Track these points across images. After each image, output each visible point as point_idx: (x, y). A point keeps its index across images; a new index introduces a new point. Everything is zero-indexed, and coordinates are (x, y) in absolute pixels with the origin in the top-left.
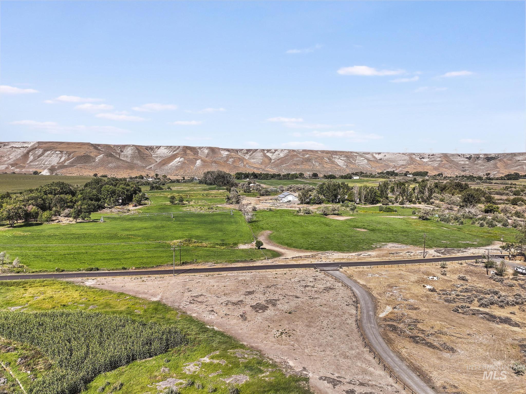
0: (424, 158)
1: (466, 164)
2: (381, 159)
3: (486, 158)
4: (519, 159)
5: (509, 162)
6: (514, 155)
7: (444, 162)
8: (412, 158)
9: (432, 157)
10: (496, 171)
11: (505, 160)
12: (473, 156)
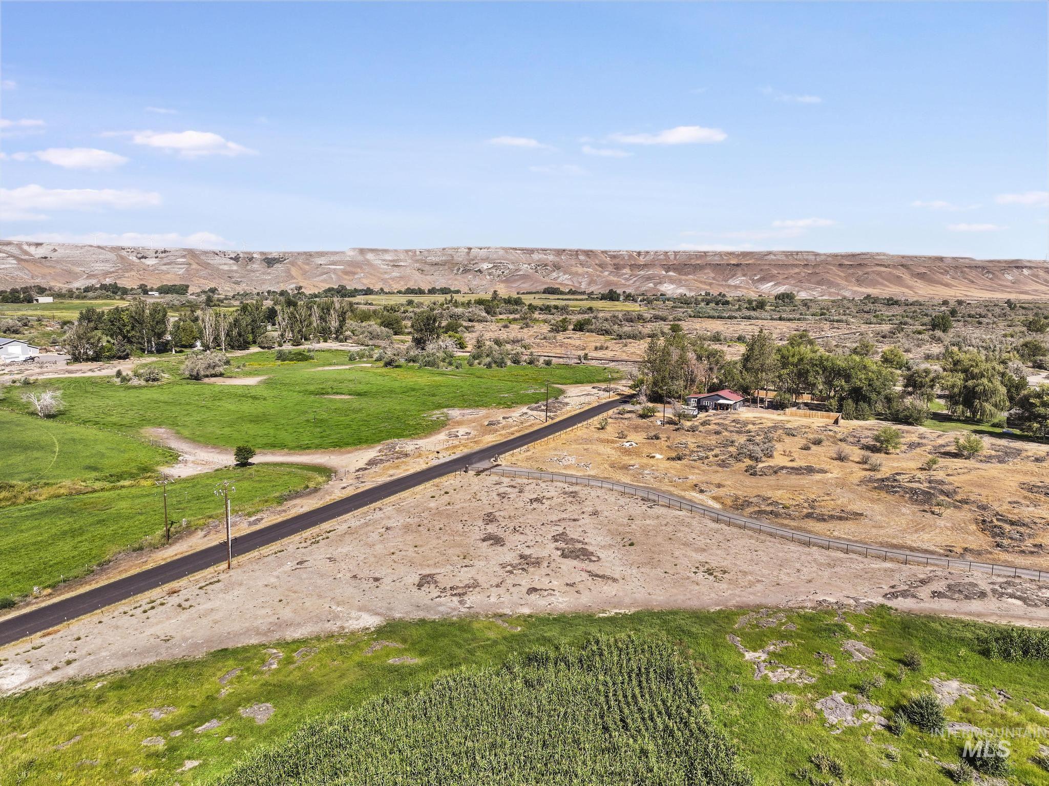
0: (146, 258)
1: (232, 271)
2: (46, 257)
3: (264, 260)
4: (320, 262)
5: (307, 267)
6: (309, 255)
7: (194, 266)
8: (122, 258)
9: (163, 255)
10: (293, 283)
11: (299, 263)
12: (241, 255)
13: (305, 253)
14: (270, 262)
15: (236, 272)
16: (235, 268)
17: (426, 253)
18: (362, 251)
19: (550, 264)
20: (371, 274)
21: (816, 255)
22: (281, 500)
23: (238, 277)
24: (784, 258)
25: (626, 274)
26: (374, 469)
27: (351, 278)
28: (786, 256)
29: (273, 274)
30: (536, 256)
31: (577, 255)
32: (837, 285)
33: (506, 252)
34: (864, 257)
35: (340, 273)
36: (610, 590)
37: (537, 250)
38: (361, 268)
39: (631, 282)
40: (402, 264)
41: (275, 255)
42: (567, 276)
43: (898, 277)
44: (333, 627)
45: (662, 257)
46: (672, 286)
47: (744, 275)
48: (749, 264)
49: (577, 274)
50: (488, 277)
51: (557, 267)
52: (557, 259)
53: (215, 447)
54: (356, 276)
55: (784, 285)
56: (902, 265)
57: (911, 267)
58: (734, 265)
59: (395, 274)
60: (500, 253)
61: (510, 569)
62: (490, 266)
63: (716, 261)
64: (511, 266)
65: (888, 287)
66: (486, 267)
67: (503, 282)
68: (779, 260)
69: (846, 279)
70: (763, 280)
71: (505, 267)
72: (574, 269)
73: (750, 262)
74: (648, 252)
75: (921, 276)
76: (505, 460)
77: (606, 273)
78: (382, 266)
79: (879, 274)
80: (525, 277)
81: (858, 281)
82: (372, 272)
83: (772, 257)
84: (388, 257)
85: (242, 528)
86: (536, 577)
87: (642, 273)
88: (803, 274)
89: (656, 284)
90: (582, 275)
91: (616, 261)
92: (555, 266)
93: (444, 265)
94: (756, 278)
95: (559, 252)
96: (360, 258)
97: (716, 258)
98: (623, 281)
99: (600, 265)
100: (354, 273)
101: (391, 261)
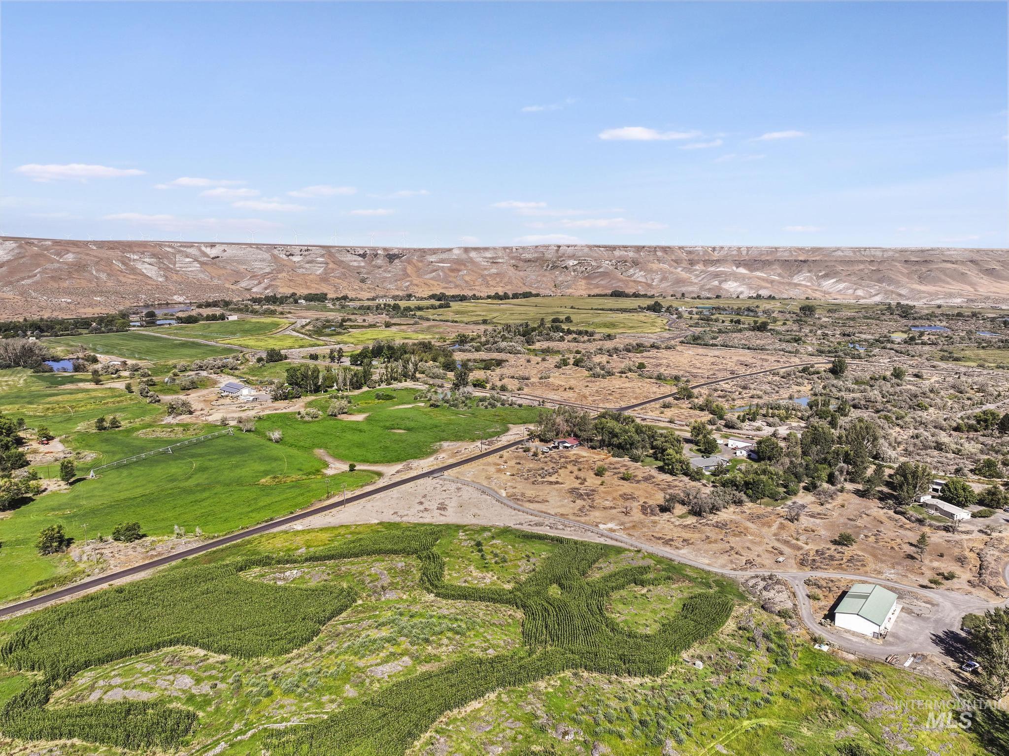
0: (293, 255)
1: (359, 267)
2: (218, 257)
3: (386, 256)
4: (431, 260)
5: (420, 264)
6: (423, 252)
7: (331, 266)
8: (274, 257)
9: (306, 253)
10: (408, 281)
11: (414, 261)
12: (368, 252)
13: (420, 250)
14: (391, 257)
15: (363, 267)
16: (363, 264)
17: (521, 251)
18: (467, 250)
19: (630, 260)
20: (473, 271)
21: (884, 250)
22: (362, 486)
23: (365, 274)
24: (852, 254)
25: (697, 270)
26: (398, 475)
27: (456, 274)
28: (854, 252)
29: (393, 272)
30: (617, 253)
31: (655, 251)
32: (897, 283)
33: (591, 249)
34: (932, 252)
35: (447, 271)
36: (442, 518)
37: (619, 247)
38: (465, 265)
39: (700, 279)
40: (500, 261)
41: (395, 252)
42: (642, 273)
43: (963, 274)
44: (368, 522)
45: (735, 253)
46: (735, 284)
47: (809, 271)
48: (816, 261)
49: (651, 271)
50: (573, 273)
51: (635, 263)
52: (636, 256)
53: (342, 460)
54: (460, 273)
55: (845, 282)
56: (971, 261)
57: (981, 263)
58: (801, 261)
59: (494, 271)
60: (585, 251)
61: (419, 512)
62: (576, 262)
63: (786, 256)
64: (594, 263)
65: (948, 283)
66: (571, 264)
67: (585, 278)
68: (846, 256)
69: (909, 276)
70: (827, 276)
71: (589, 264)
72: (651, 266)
73: (818, 258)
74: (722, 248)
75: (990, 272)
76: (446, 473)
77: (680, 269)
78: (483, 263)
79: (943, 271)
80: (605, 274)
81: (920, 278)
82: (474, 269)
83: (839, 253)
84: (488, 255)
85: (349, 495)
86: (425, 514)
87: (712, 269)
88: (866, 271)
89: (720, 283)
90: (656, 272)
91: (691, 257)
92: (633, 262)
93: (536, 262)
94: (820, 274)
95: (639, 249)
96: (464, 256)
97: (786, 254)
98: (693, 278)
99: (676, 261)
100: (459, 271)
101: (490, 258)
